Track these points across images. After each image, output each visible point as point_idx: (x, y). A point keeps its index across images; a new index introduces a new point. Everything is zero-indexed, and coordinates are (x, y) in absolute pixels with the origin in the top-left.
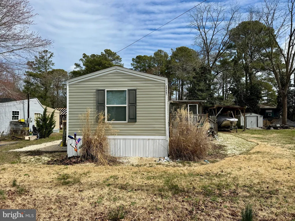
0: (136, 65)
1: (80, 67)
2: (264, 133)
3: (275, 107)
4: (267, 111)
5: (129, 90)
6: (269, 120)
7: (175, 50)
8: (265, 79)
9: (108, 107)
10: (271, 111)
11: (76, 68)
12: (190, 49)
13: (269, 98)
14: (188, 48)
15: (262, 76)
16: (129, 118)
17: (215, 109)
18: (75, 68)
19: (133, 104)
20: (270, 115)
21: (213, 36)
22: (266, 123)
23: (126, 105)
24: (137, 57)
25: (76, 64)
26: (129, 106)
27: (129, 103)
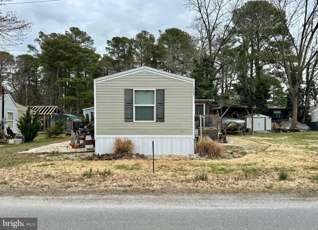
0: (112, 49)
1: (36, 50)
2: (274, 136)
3: (284, 107)
4: (275, 112)
5: (157, 90)
6: (277, 123)
7: (164, 32)
8: (273, 74)
9: (136, 107)
10: (279, 112)
11: (30, 51)
12: (183, 32)
13: (275, 95)
14: (181, 31)
15: (270, 70)
16: (157, 118)
17: (220, 109)
18: (28, 52)
19: (161, 104)
20: (278, 116)
21: (216, 20)
22: (274, 125)
23: (155, 105)
24: (114, 39)
25: (29, 46)
26: (157, 106)
27: (157, 103)
